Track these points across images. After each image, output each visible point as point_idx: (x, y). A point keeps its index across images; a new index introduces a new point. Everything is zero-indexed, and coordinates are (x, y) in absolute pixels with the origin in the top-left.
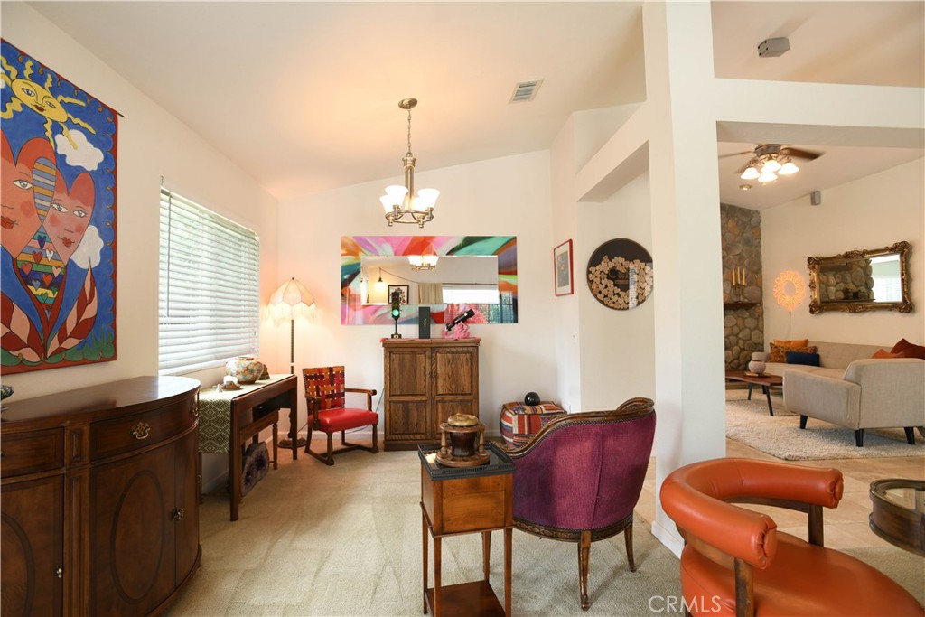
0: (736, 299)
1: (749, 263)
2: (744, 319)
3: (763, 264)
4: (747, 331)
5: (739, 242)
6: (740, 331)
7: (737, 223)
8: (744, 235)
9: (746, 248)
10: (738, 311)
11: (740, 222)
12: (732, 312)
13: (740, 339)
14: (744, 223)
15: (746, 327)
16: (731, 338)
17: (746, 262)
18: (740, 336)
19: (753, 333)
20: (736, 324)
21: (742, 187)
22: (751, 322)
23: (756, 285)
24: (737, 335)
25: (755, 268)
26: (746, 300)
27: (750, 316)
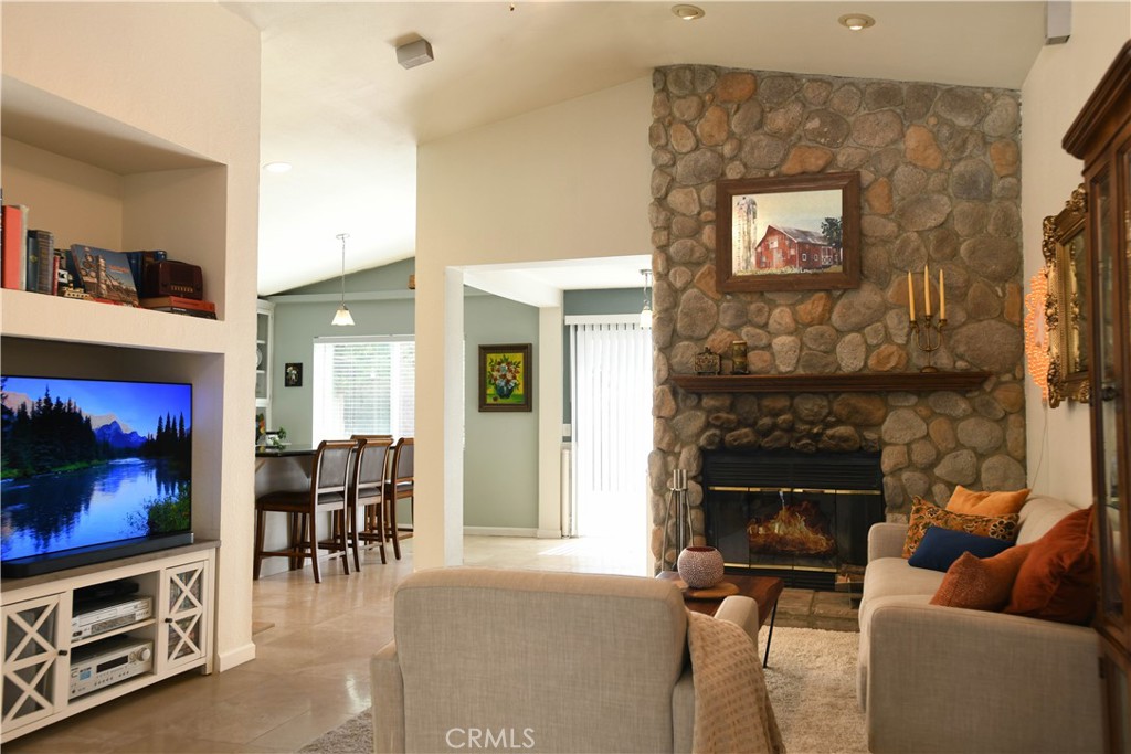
0: (920, 362)
1: (972, 252)
2: (954, 420)
3: (1025, 252)
4: (965, 458)
5: (943, 190)
6: (939, 457)
7: (935, 136)
8: (960, 168)
9: (965, 205)
10: (931, 399)
11: (945, 132)
12: (913, 400)
13: (939, 479)
14: (955, 131)
15: (959, 446)
16: (905, 475)
17: (963, 249)
18: (938, 471)
19: (985, 465)
20: (927, 436)
21: (844, 21)
22: (976, 432)
23: (1000, 317)
24: (928, 469)
25: (995, 267)
26: (961, 364)
27: (975, 412)
